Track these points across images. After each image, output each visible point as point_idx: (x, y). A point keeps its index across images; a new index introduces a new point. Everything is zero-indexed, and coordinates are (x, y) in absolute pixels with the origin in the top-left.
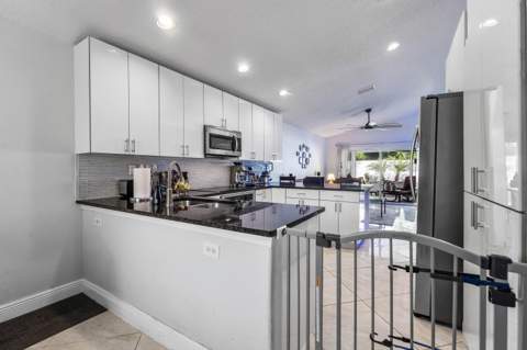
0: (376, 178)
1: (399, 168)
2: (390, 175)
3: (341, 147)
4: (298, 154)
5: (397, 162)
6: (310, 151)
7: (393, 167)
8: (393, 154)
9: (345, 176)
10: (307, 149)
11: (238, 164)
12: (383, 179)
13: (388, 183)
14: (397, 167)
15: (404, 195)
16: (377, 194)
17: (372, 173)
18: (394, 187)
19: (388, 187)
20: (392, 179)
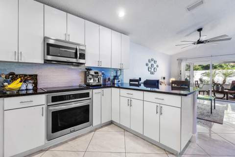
0: (208, 82)
1: (226, 75)
2: (219, 79)
3: (180, 61)
4: (147, 65)
5: (224, 71)
6: (157, 63)
7: (221, 75)
8: (221, 66)
9: (183, 79)
10: (155, 62)
11: (89, 69)
12: (213, 82)
13: (217, 85)
14: (224, 74)
15: (231, 94)
16: (208, 93)
17: (205, 78)
18: (223, 88)
19: (218, 88)
20: (221, 82)
